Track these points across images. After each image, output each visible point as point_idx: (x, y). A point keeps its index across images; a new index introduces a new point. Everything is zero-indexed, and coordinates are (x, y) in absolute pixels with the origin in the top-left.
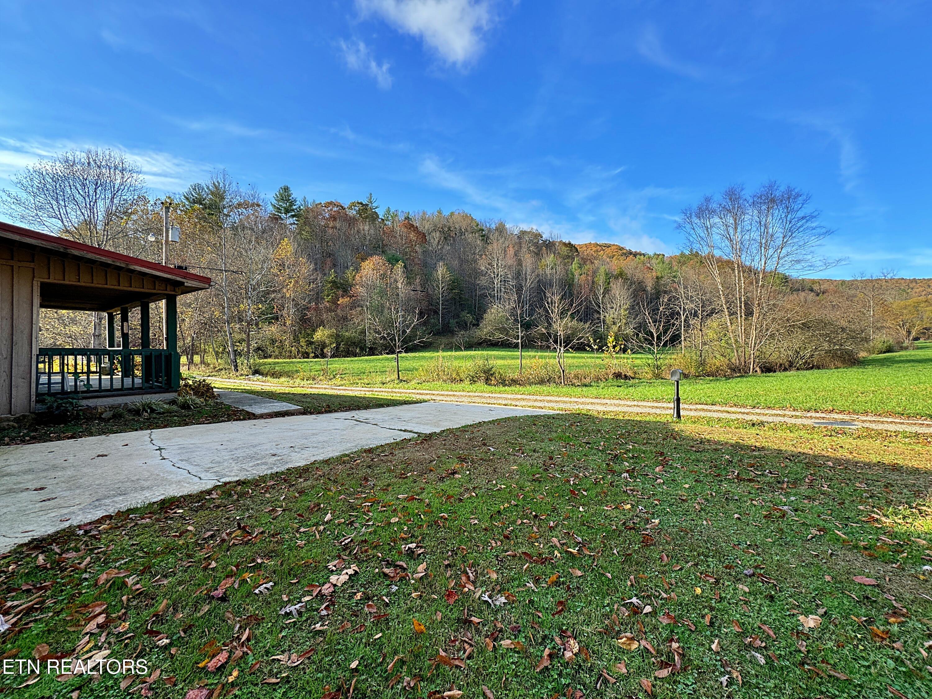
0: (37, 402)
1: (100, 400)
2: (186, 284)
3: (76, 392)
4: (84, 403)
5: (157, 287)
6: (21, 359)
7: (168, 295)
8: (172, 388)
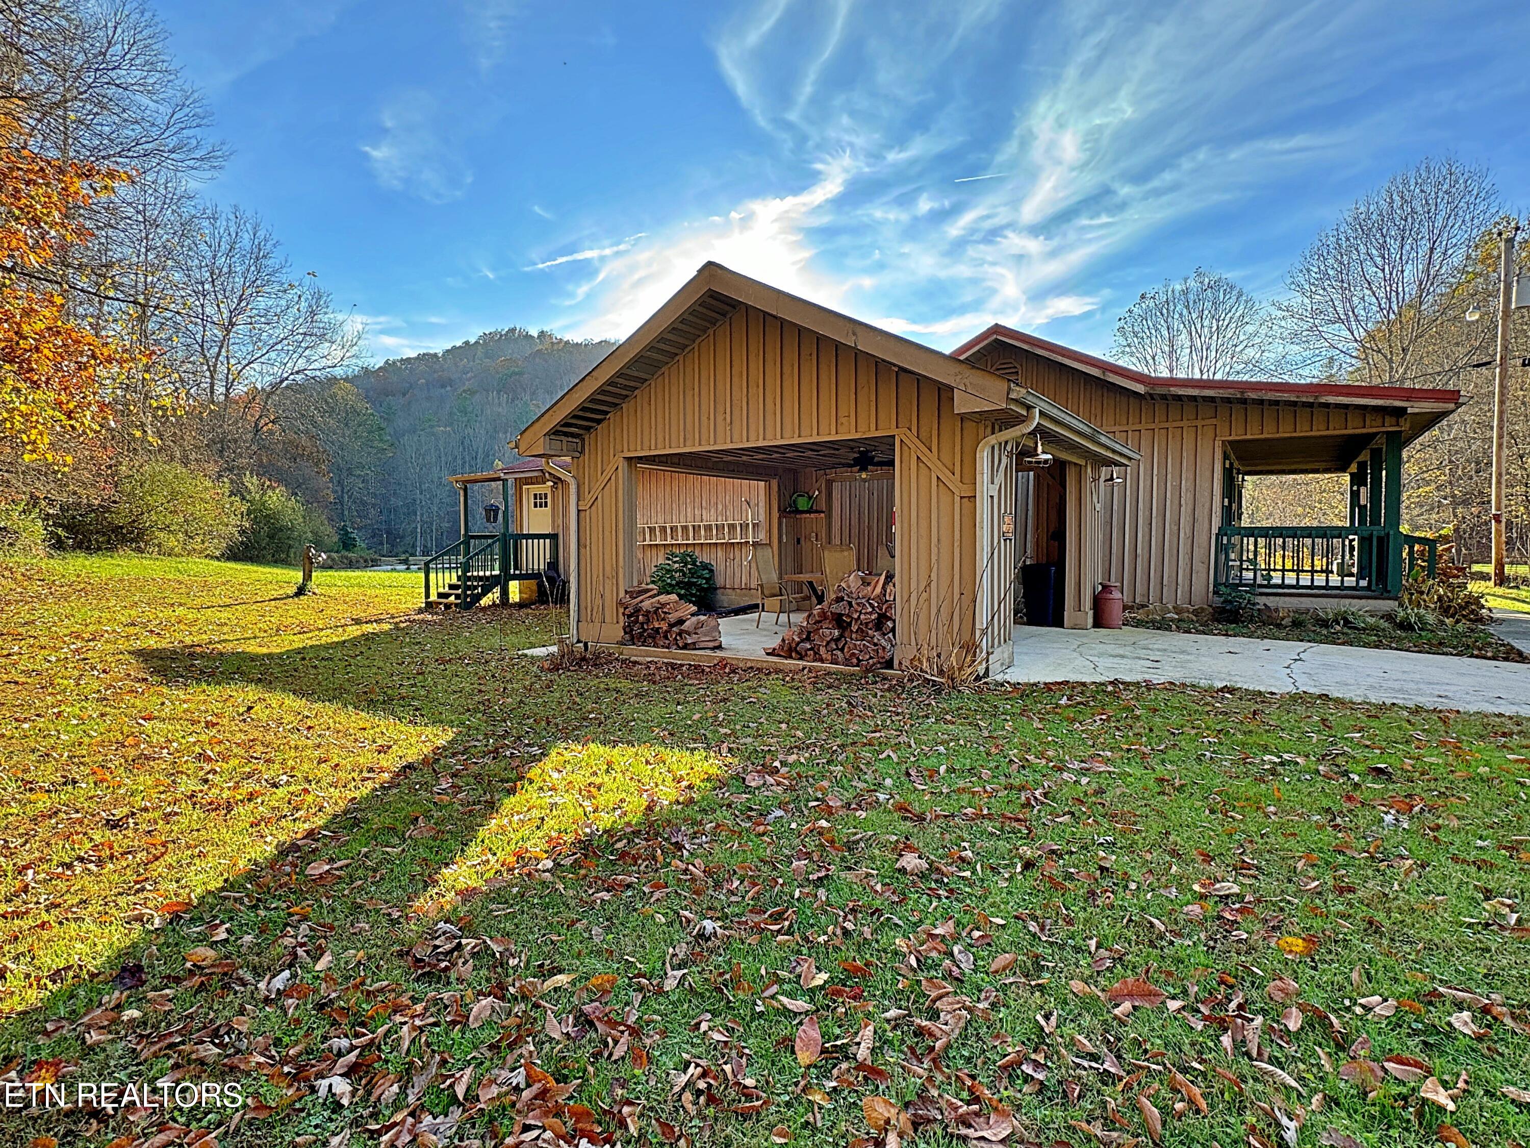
0: (1215, 593)
1: (1282, 599)
2: (1409, 411)
3: (1254, 586)
4: (1262, 600)
5: (1368, 422)
6: (1201, 538)
7: (1387, 433)
8: (1389, 592)
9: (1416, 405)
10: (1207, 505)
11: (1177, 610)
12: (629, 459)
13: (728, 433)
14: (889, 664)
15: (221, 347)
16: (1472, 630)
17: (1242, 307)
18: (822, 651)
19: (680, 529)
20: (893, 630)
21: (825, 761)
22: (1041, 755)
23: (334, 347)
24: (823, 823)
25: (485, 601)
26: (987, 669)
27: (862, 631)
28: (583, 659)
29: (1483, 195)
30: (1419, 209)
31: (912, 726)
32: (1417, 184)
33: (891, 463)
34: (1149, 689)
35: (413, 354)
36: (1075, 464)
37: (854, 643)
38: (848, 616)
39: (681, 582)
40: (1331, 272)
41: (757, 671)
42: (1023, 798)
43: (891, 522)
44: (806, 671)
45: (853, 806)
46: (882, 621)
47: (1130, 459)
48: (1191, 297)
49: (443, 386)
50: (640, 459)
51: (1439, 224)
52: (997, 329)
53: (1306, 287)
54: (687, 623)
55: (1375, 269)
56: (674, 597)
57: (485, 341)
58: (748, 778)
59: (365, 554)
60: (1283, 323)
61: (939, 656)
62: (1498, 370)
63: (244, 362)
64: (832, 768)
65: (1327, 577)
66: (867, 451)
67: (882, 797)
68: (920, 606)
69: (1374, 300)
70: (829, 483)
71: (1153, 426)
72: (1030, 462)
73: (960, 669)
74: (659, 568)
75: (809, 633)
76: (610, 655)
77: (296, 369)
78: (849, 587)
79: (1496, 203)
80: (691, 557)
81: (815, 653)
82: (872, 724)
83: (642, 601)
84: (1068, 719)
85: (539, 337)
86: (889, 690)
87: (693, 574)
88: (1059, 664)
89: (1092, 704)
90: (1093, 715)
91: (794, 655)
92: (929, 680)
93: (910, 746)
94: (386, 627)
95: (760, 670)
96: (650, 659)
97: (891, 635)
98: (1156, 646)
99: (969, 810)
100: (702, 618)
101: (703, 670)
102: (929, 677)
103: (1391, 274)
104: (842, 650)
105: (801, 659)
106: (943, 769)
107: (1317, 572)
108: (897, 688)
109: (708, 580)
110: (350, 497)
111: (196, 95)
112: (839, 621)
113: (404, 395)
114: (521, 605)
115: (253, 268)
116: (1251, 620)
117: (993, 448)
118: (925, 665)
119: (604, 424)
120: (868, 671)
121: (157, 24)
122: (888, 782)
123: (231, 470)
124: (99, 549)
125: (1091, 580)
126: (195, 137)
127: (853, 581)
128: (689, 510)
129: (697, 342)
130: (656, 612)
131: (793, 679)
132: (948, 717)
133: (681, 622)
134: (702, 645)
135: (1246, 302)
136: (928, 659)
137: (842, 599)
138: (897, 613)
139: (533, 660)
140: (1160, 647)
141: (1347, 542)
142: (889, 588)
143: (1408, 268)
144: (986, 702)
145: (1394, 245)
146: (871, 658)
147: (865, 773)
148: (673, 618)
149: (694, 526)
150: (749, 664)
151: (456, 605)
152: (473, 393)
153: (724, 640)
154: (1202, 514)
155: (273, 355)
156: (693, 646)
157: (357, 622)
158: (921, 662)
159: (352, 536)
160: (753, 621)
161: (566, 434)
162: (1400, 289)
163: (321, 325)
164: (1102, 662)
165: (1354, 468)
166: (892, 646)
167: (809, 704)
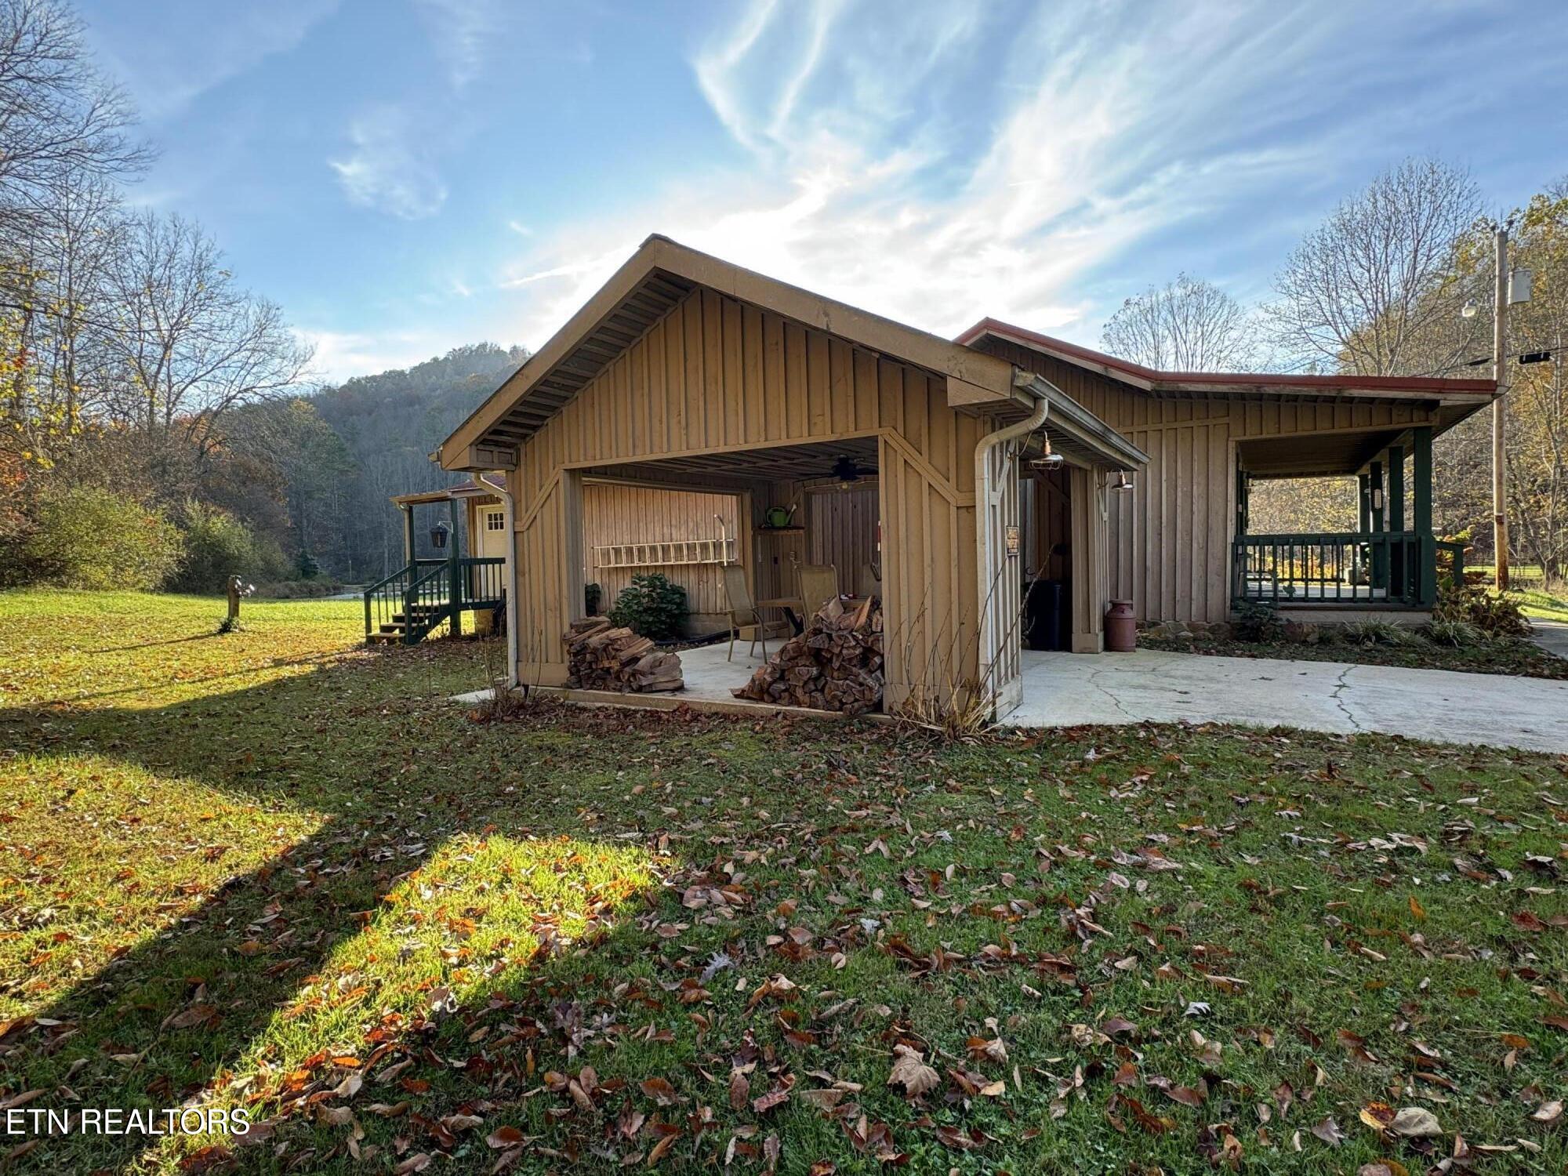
0: (1232, 608)
1: (1307, 613)
2: (1442, 403)
3: (1275, 599)
4: (1284, 615)
5: (1394, 417)
6: (1216, 549)
7: (1416, 429)
8: (1423, 603)
9: (1450, 397)
10: (1222, 512)
11: (1192, 627)
12: (572, 473)
13: (684, 437)
14: (878, 707)
15: (160, 366)
16: (1515, 644)
17: (1226, 312)
18: (799, 692)
19: (647, 551)
20: (881, 667)
21: (792, 860)
22: (1077, 843)
23: (285, 363)
24: (784, 983)
25: (435, 633)
26: (994, 714)
27: (846, 669)
28: (521, 706)
29: (1465, 193)
30: (1403, 209)
31: (906, 797)
32: (1399, 183)
33: (877, 473)
34: (1189, 734)
35: (379, 372)
36: (1080, 468)
37: (837, 684)
38: (828, 651)
39: (650, 608)
40: (1317, 273)
41: (724, 718)
42: (1064, 923)
43: (876, 538)
44: (780, 717)
45: (829, 944)
46: (869, 656)
47: (1138, 462)
48: (1176, 302)
49: (411, 404)
50: (588, 471)
51: (1422, 224)
52: (988, 323)
53: (1293, 289)
54: (642, 662)
55: (1361, 270)
56: (626, 631)
57: (454, 357)
58: (688, 893)
59: (330, 582)
60: (1271, 326)
61: (937, 699)
62: (1495, 368)
63: (187, 381)
64: (803, 872)
65: (1338, 586)
66: (848, 459)
67: (869, 924)
68: (912, 638)
69: (1361, 302)
70: (808, 496)
71: (1159, 426)
72: (1036, 465)
73: (963, 714)
74: (625, 593)
75: (783, 671)
76: (554, 700)
77: (244, 387)
78: (828, 617)
79: (1479, 202)
80: (659, 580)
81: (791, 695)
82: (856, 794)
83: (589, 637)
84: (1101, 782)
85: (511, 352)
86: (877, 742)
87: (662, 599)
88: (1076, 700)
89: (1125, 757)
90: (1131, 774)
91: (766, 697)
92: (926, 729)
93: (905, 832)
94: (309, 668)
95: (726, 717)
96: (599, 705)
97: (878, 673)
98: (1179, 673)
99: (991, 949)
100: (661, 654)
101: (660, 718)
102: (925, 726)
103: (1377, 274)
104: (822, 691)
105: (774, 701)
106: (949, 871)
107: (1327, 580)
108: (887, 740)
109: (679, 605)
110: (309, 521)
111: (118, 91)
112: (818, 657)
113: (370, 414)
114: (472, 638)
115: (195, 280)
116: (1274, 638)
117: (994, 448)
118: (920, 710)
119: (543, 431)
120: (852, 715)
121: (72, 13)
122: (878, 895)
123: (171, 495)
124: (14, 584)
125: (1101, 596)
126: (118, 135)
127: (833, 609)
128: (657, 529)
129: (646, 331)
130: (605, 649)
131: (763, 728)
132: (952, 782)
133: (635, 660)
134: (661, 687)
135: (1231, 307)
136: (924, 702)
137: (820, 631)
138: (886, 646)
139: (463, 709)
140: (1185, 673)
141: (1358, 549)
142: (876, 617)
143: (1394, 269)
144: (996, 758)
145: (1379, 248)
146: (856, 700)
147: (847, 879)
148: (625, 655)
149: (663, 547)
150: (713, 710)
151: (401, 639)
152: (441, 410)
153: (687, 679)
154: (1216, 523)
155: (218, 372)
156: (650, 689)
157: (278, 663)
158: (915, 707)
159: (312, 563)
160: (724, 652)
161: (497, 444)
162: (1386, 290)
163: (271, 340)
164: (1126, 696)
165: (1366, 470)
166: (881, 685)
167: (780, 764)
